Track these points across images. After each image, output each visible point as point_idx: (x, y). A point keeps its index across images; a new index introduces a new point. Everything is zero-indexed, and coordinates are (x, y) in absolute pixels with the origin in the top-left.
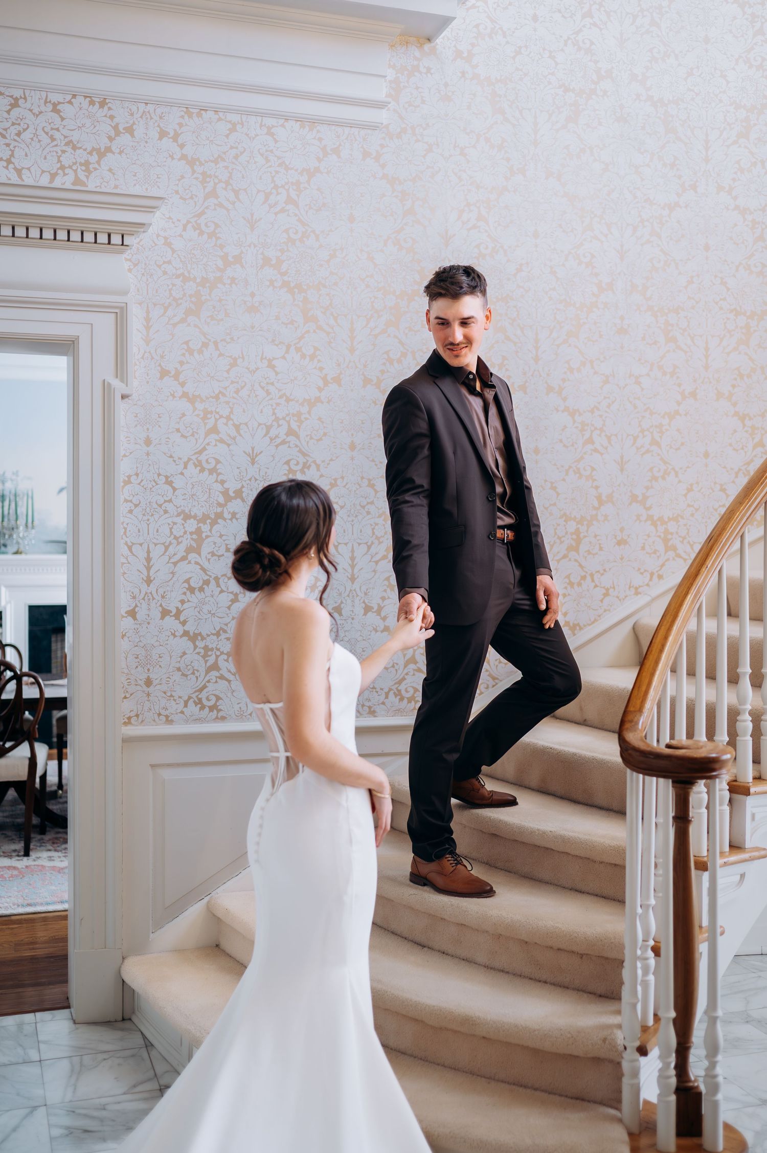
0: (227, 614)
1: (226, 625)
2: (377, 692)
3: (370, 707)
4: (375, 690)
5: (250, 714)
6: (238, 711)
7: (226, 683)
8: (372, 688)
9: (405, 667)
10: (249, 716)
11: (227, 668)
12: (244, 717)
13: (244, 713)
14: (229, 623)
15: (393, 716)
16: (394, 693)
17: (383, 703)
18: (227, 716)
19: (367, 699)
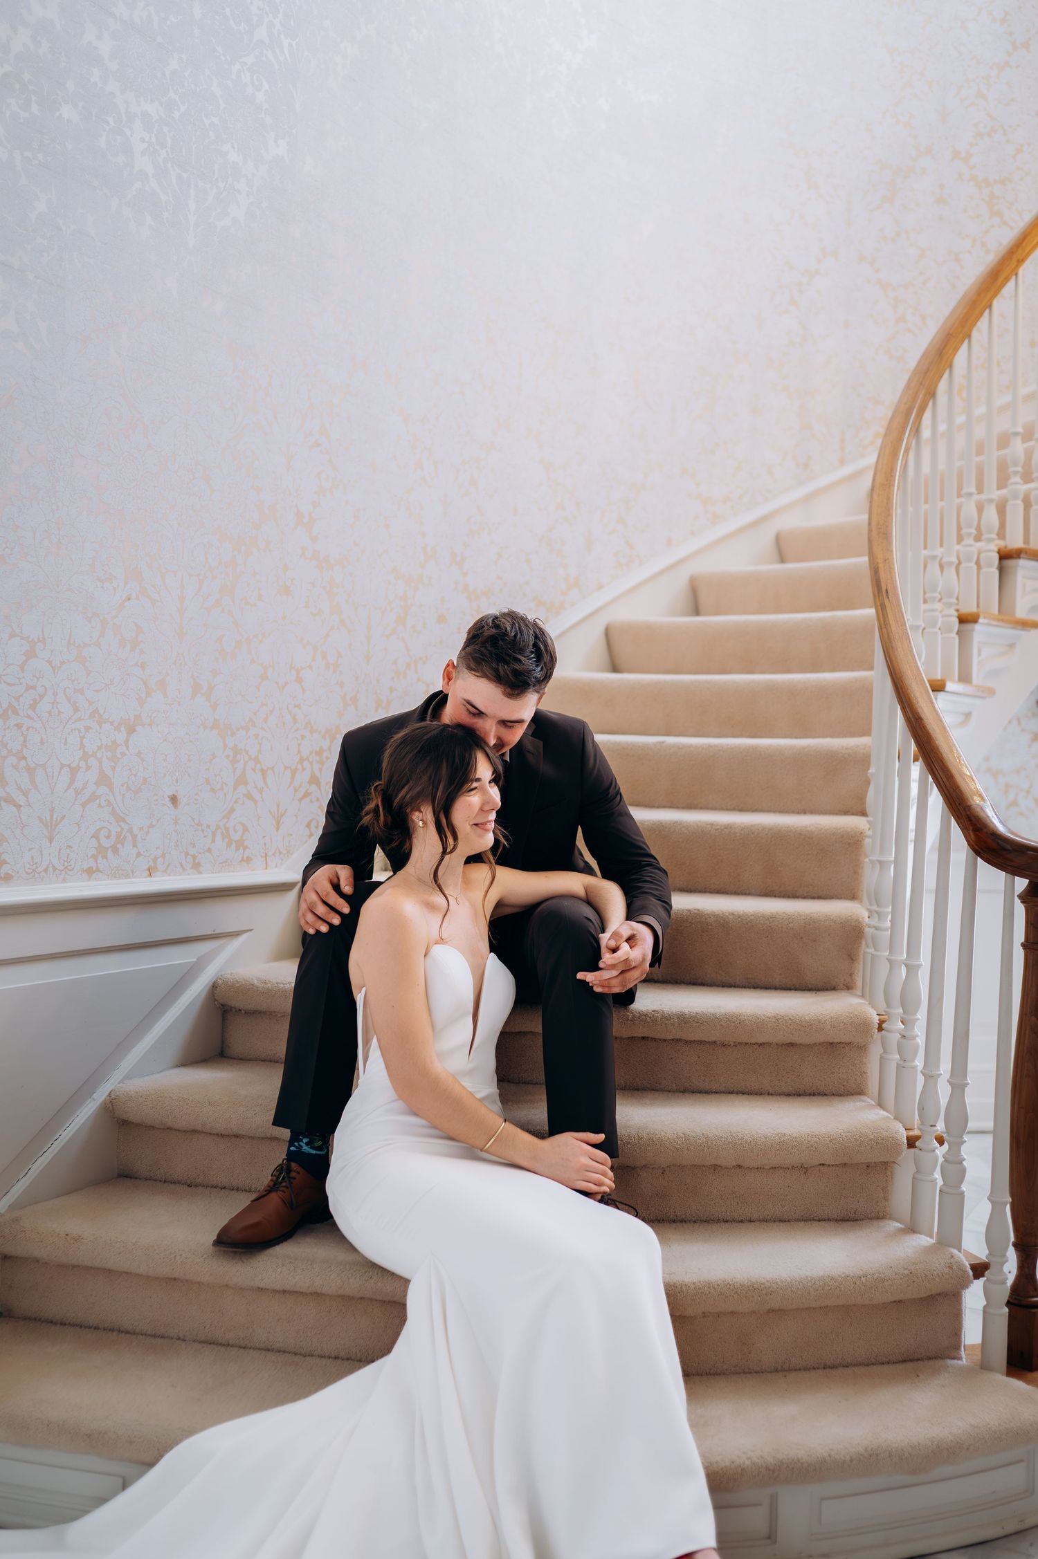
0: (19, 679)
1: (17, 699)
2: (203, 831)
3: (194, 857)
4: (200, 828)
5: (46, 870)
6: (29, 864)
7: (14, 809)
8: (197, 825)
9: (235, 789)
10: (43, 873)
11: (16, 782)
12: (37, 875)
13: (37, 868)
14: (22, 695)
15: (219, 872)
16: (222, 833)
17: (209, 850)
18: (13, 874)
19: (191, 843)
